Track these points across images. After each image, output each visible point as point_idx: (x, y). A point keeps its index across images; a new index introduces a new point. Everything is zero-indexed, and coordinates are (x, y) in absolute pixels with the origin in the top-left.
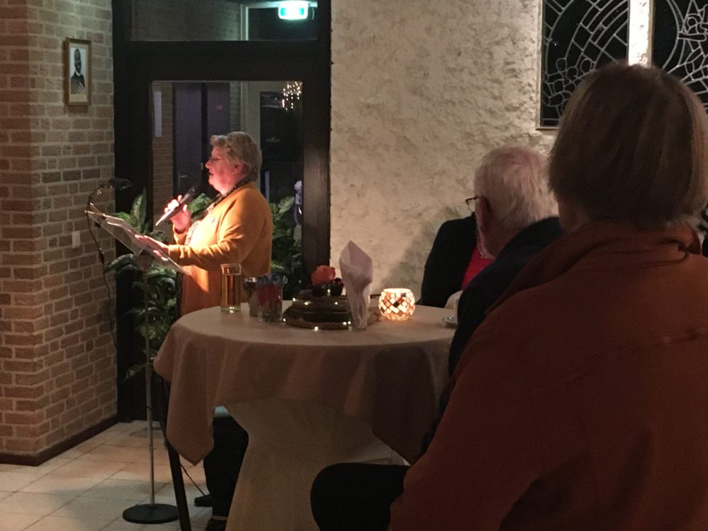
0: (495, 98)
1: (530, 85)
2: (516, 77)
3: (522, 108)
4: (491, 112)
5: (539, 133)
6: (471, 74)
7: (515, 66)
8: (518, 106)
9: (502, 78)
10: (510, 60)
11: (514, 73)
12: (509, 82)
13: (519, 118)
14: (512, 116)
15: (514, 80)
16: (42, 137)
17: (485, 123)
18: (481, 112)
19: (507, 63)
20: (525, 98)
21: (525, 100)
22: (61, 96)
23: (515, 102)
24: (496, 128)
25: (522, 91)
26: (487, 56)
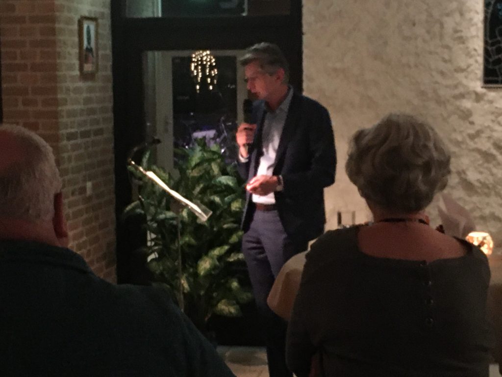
0: (445, 61)
1: (475, 50)
2: (463, 43)
3: (469, 70)
4: (442, 73)
5: (484, 90)
6: (424, 41)
7: (463, 34)
8: (465, 67)
9: (451, 45)
10: (459, 28)
11: (462, 40)
12: (457, 48)
13: (466, 77)
14: (460, 76)
15: (461, 46)
16: (65, 102)
17: (437, 83)
18: (434, 73)
19: (456, 31)
20: (471, 61)
21: (472, 63)
22: (77, 66)
23: (463, 65)
24: (447, 87)
25: (469, 55)
26: (438, 25)
